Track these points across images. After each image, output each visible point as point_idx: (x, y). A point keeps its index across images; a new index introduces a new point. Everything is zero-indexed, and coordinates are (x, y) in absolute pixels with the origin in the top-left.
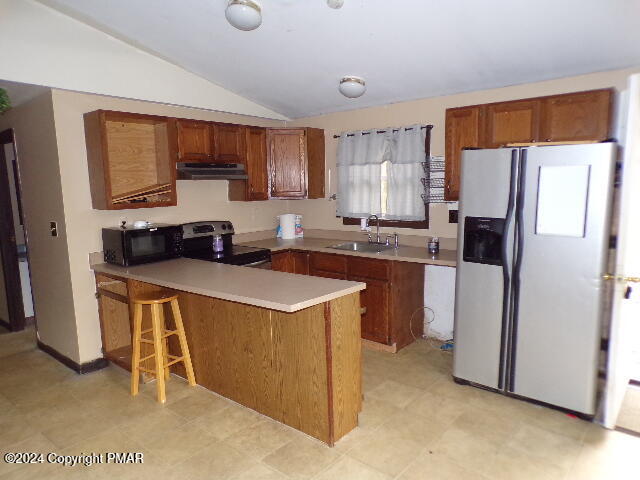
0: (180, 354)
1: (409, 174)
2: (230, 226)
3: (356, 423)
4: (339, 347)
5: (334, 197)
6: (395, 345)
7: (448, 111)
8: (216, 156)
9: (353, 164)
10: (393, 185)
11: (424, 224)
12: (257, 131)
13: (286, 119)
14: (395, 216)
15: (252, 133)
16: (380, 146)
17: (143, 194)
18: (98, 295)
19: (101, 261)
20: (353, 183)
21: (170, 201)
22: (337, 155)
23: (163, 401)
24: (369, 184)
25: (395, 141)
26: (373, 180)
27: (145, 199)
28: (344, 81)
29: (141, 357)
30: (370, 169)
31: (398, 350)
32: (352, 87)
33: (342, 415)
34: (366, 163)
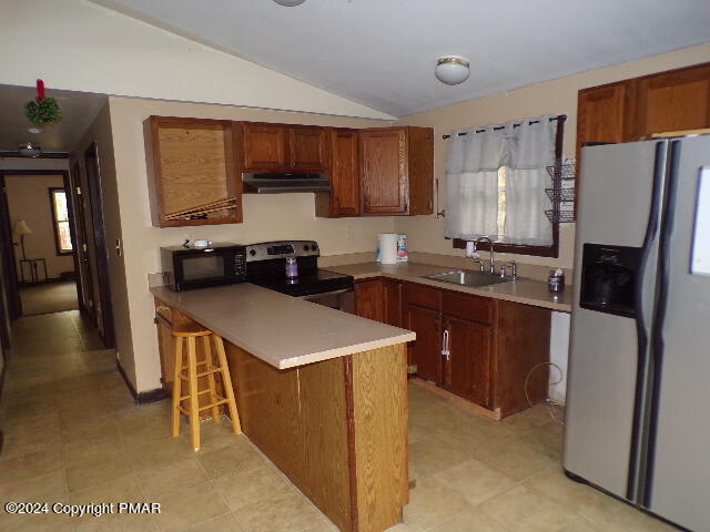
0: (225, 396)
1: (534, 185)
2: (315, 247)
3: (400, 518)
4: (368, 418)
5: (443, 214)
6: (498, 410)
7: (581, 92)
8: (293, 164)
9: (463, 171)
10: (514, 199)
11: (552, 251)
12: (345, 133)
13: (392, 118)
14: (514, 239)
15: (339, 136)
16: (496, 146)
17: (202, 210)
18: (156, 321)
19: (159, 282)
20: (463, 195)
21: (235, 217)
22: (446, 160)
23: (197, 449)
24: (483, 196)
25: (516, 139)
26: (488, 192)
27: (205, 215)
28: (440, 63)
29: (182, 395)
30: (485, 176)
31: (502, 418)
32: (452, 70)
33: (372, 506)
34: (480, 170)
